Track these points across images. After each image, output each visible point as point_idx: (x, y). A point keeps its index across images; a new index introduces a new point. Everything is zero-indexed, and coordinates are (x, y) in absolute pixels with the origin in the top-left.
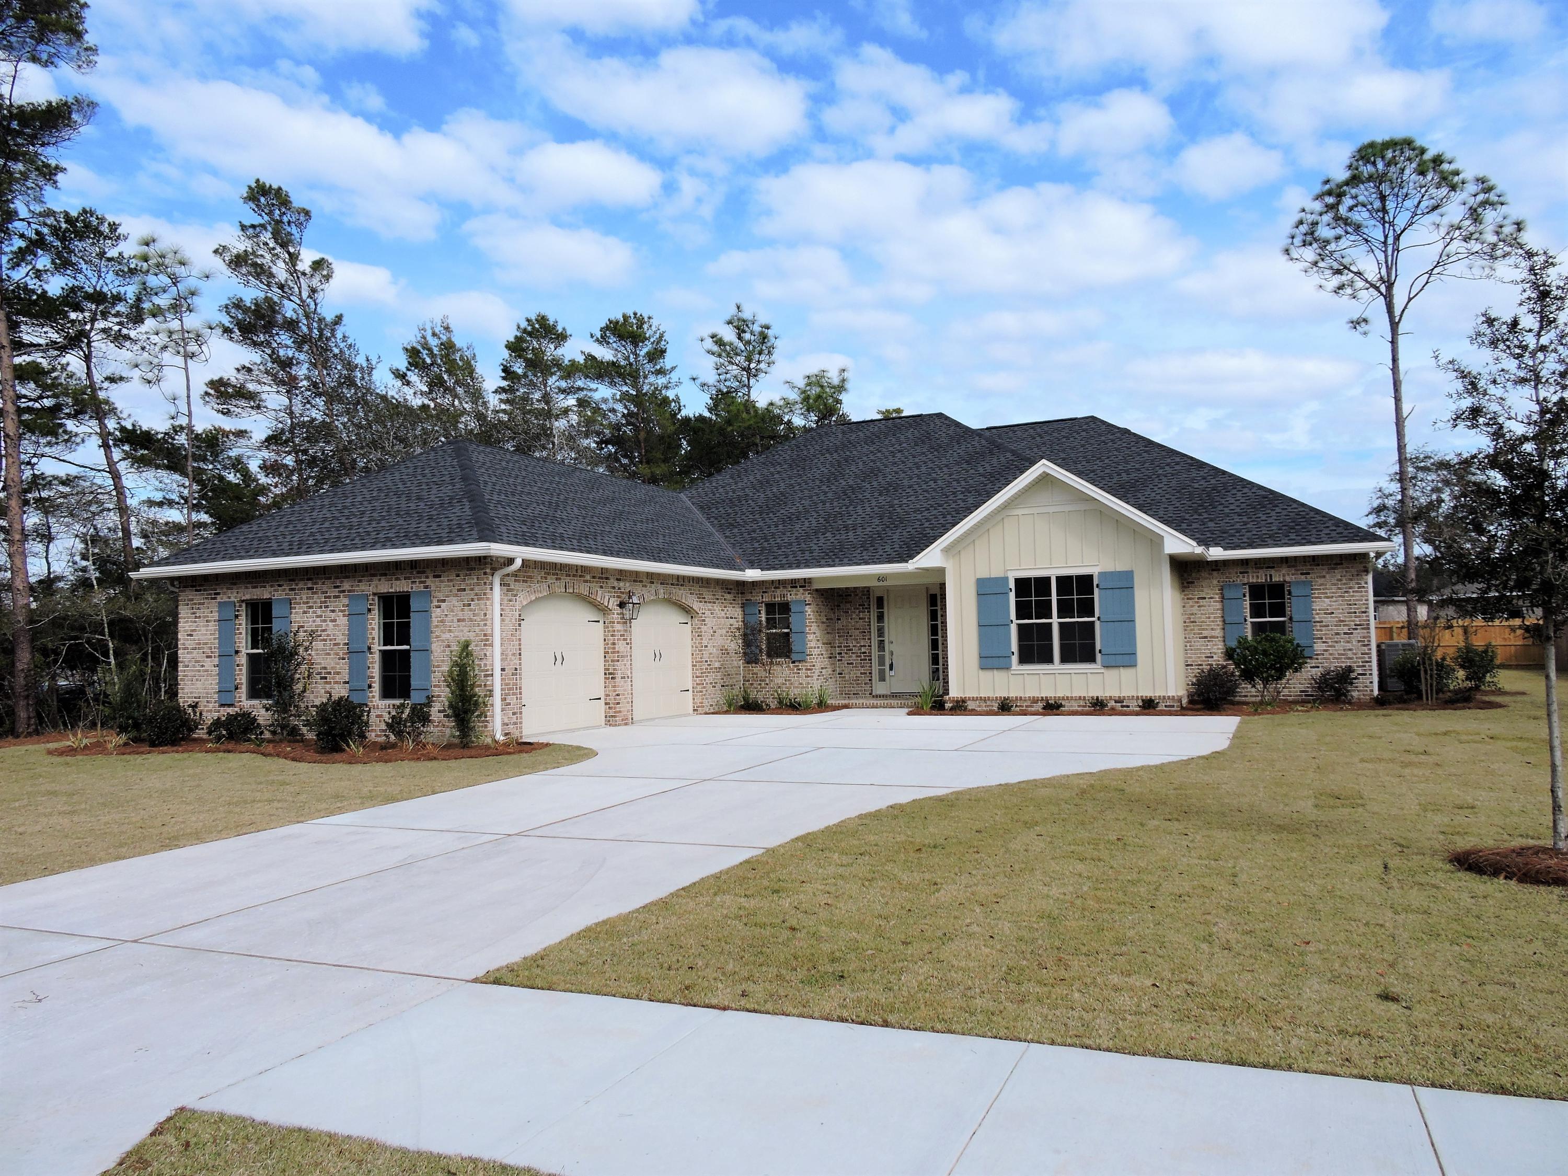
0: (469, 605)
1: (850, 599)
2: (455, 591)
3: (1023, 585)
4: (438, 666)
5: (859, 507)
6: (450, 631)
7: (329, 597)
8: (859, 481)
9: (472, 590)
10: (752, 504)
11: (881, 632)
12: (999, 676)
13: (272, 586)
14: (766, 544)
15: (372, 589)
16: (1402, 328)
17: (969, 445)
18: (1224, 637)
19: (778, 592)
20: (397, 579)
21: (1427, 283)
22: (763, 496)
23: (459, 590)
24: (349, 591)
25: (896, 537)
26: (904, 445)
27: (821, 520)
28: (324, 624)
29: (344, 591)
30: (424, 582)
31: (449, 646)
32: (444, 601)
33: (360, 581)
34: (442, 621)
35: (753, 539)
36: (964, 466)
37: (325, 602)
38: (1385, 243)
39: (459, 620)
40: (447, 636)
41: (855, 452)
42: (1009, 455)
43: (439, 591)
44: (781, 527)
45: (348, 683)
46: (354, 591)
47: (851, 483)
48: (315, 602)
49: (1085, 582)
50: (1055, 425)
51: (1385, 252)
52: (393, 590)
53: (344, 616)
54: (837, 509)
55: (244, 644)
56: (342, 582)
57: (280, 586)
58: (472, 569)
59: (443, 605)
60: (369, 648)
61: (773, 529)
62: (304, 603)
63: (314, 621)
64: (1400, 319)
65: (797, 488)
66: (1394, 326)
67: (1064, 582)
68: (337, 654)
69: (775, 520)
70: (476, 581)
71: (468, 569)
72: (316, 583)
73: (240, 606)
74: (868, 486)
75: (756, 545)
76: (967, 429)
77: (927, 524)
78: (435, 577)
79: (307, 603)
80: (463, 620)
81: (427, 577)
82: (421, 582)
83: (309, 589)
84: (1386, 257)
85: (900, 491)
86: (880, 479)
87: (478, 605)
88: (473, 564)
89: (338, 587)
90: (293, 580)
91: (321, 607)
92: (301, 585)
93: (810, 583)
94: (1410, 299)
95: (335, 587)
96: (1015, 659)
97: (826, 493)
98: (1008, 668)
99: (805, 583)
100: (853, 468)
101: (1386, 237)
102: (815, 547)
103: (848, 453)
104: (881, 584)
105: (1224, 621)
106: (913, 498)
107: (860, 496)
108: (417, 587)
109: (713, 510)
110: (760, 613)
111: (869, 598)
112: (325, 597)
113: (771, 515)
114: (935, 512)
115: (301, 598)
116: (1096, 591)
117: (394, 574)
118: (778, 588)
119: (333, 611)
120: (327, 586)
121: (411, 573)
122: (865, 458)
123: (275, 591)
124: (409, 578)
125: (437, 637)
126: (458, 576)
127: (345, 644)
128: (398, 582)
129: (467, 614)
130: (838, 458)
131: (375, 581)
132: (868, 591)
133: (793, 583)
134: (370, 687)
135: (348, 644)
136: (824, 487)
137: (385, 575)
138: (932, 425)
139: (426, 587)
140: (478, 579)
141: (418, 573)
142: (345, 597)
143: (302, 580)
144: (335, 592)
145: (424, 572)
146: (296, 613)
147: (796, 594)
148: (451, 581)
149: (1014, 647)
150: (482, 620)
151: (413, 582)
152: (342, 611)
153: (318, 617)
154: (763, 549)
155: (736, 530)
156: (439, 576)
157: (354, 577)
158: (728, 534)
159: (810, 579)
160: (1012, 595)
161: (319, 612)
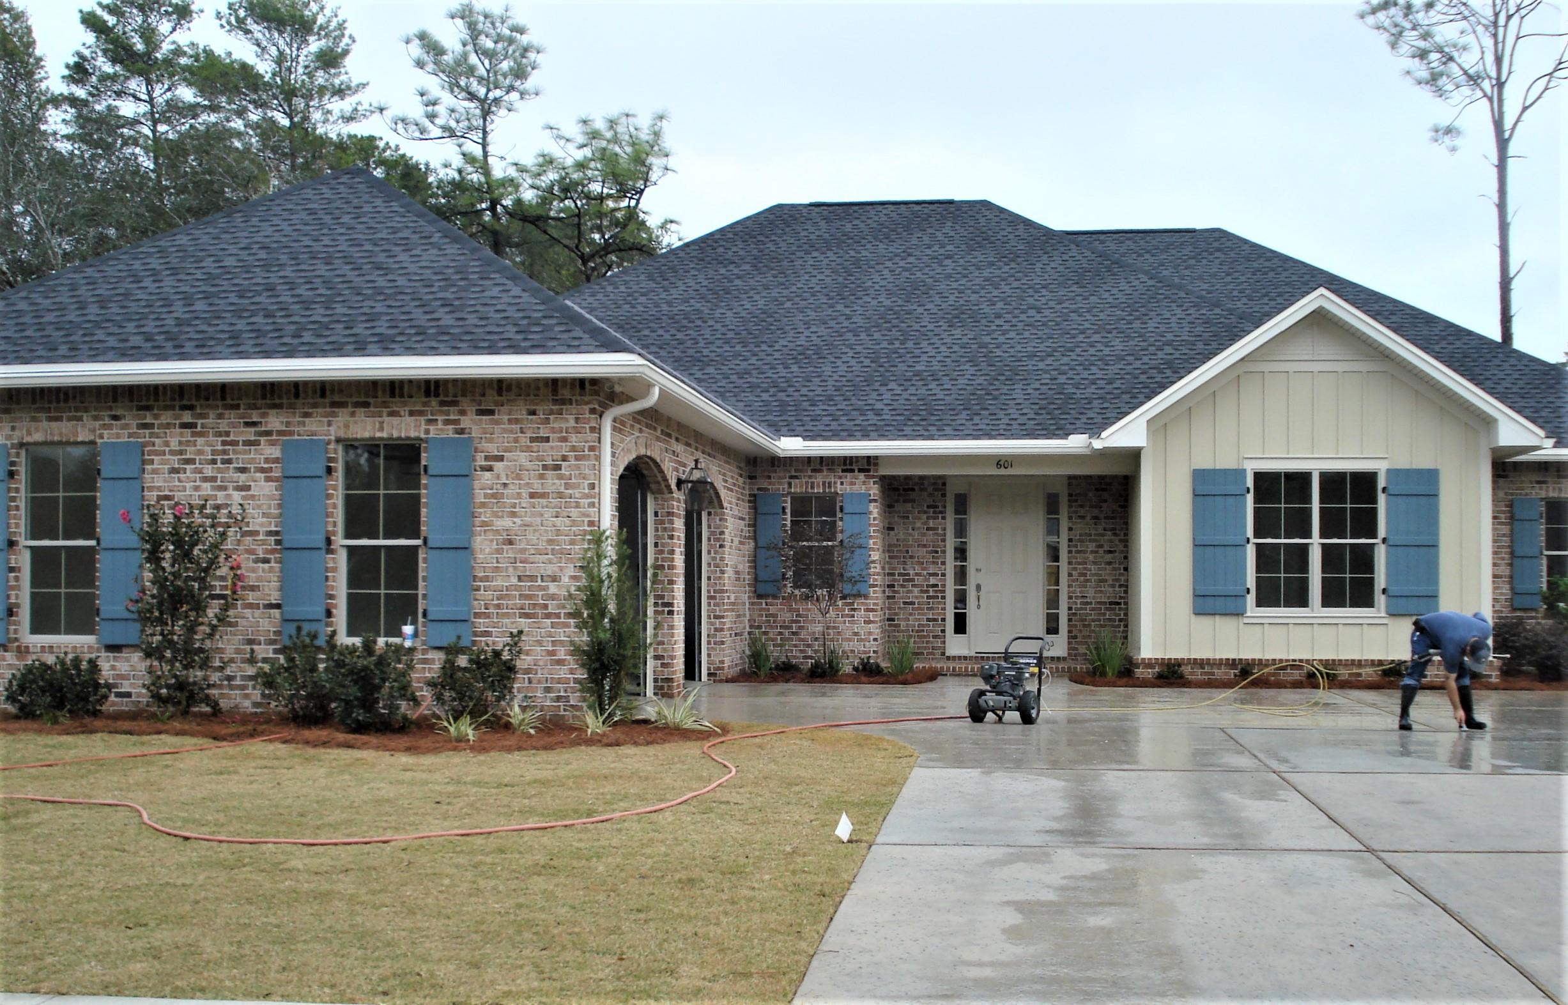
0: (558, 468)
1: (912, 495)
2: (524, 440)
3: (1266, 484)
4: (486, 579)
5: (924, 344)
6: (513, 514)
7: (234, 443)
8: (900, 302)
9: (564, 439)
10: (718, 326)
11: (961, 553)
12: (1225, 627)
13: (96, 418)
14: (782, 396)
15: (334, 432)
16: (1512, 149)
17: (1065, 257)
18: (1511, 577)
19: (819, 479)
20: (392, 414)
21: (1546, 89)
22: (729, 314)
23: (533, 440)
24: (280, 433)
25: (1018, 395)
26: (949, 248)
27: (867, 362)
28: (221, 494)
29: (268, 433)
30: (456, 422)
31: (511, 542)
32: (501, 459)
33: (307, 415)
34: (494, 496)
35: (753, 387)
36: (1074, 288)
37: (225, 452)
38: (1495, 24)
39: (532, 495)
40: (507, 522)
41: (864, 253)
42: (1144, 278)
43: (491, 441)
44: (795, 368)
45: (278, 606)
46: (291, 433)
47: (887, 303)
48: (200, 452)
49: (1364, 484)
50: (1166, 238)
51: (1495, 36)
52: (385, 435)
53: (268, 479)
54: (884, 345)
55: (22, 530)
56: (264, 415)
57: (115, 418)
58: (563, 402)
59: (498, 466)
60: (329, 541)
61: (783, 372)
62: (172, 453)
63: (197, 488)
64: (1511, 136)
65: (788, 305)
66: (1502, 144)
67: (1333, 483)
68: (252, 552)
69: (777, 355)
70: (572, 423)
71: (555, 402)
72: (203, 416)
73: (18, 455)
74: (920, 310)
75: (765, 396)
76: (1048, 233)
77: (1062, 379)
78: (481, 412)
79: (181, 452)
80: (543, 495)
81: (463, 413)
82: (447, 422)
83: (184, 426)
84: (1496, 43)
85: (984, 322)
86: (937, 299)
87: (578, 467)
88: (566, 393)
89: (254, 424)
90: (147, 408)
91: (214, 462)
92: (166, 417)
93: (876, 464)
94: (1525, 109)
95: (247, 424)
96: (1251, 599)
97: (848, 318)
98: (1239, 613)
99: (867, 464)
100: (877, 278)
101: (1496, 15)
102: (879, 406)
103: (852, 253)
104: (1002, 472)
105: (1512, 553)
106: (1012, 334)
107: (916, 327)
108: (440, 431)
109: (647, 332)
110: (784, 512)
111: (944, 495)
112: (224, 443)
113: (764, 347)
114: (1065, 360)
115: (167, 444)
116: (1382, 499)
117: (385, 404)
118: (820, 471)
119: (243, 470)
120: (229, 422)
121: (425, 404)
122: (889, 264)
123: (105, 427)
124: (421, 413)
125: (484, 524)
126: (534, 413)
127: (270, 533)
128: (395, 420)
129: (552, 483)
130: (839, 261)
131: (343, 416)
132: (944, 484)
133: (848, 464)
134: (329, 614)
135: (277, 533)
136: (840, 307)
137: (366, 405)
138: (982, 220)
139: (461, 431)
140: (577, 420)
141: (443, 403)
142: (273, 443)
143: (166, 408)
144: (250, 434)
145: (454, 403)
146: (155, 472)
147: (852, 484)
148: (517, 421)
149: (1251, 582)
150: (587, 496)
151: (430, 422)
152: (262, 470)
153: (205, 479)
154: (783, 405)
155: (710, 370)
156: (491, 412)
157: (292, 407)
158: (699, 375)
159: (876, 457)
160: (1250, 498)
161: (209, 471)
